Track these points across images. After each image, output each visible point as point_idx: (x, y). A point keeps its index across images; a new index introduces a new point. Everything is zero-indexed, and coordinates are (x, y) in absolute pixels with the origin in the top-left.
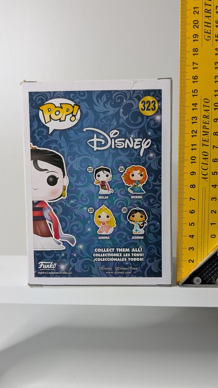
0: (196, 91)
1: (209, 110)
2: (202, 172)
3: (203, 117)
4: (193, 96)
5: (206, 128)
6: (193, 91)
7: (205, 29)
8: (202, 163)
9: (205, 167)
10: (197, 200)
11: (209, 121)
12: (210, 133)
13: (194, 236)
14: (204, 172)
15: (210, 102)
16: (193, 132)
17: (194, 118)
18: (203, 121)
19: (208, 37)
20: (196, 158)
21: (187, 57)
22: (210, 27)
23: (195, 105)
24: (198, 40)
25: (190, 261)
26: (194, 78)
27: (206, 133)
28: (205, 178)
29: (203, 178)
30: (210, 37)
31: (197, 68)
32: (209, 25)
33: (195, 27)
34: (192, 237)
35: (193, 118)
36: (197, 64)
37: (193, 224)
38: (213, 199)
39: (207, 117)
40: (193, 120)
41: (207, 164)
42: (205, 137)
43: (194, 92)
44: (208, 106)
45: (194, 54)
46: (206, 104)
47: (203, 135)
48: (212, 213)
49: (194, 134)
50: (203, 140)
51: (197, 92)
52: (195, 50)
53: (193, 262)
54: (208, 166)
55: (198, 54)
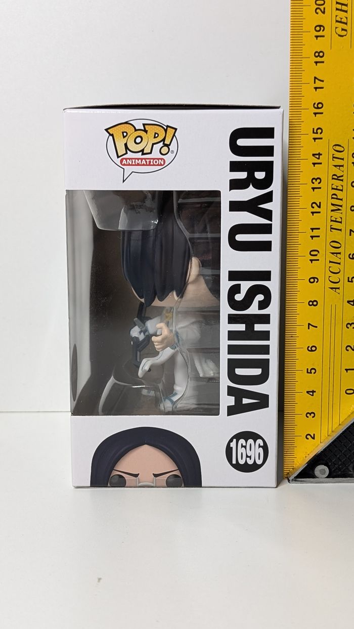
0: (319, 131)
1: (343, 166)
2: (330, 277)
3: (333, 179)
4: (315, 139)
5: (338, 198)
6: (315, 131)
7: (336, 16)
8: (330, 262)
9: (335, 268)
10: (320, 327)
11: (342, 186)
12: (344, 206)
13: (315, 392)
14: (335, 278)
15: (346, 151)
16: (314, 205)
17: (316, 180)
18: (332, 184)
19: (343, 30)
20: (318, 252)
21: (303, 68)
22: (346, 12)
23: (317, 156)
24: (323, 36)
25: (308, 437)
26: (316, 106)
27: (337, 208)
28: (336, 288)
29: (332, 288)
30: (346, 30)
31: (322, 88)
32: (344, 8)
33: (318, 11)
34: (311, 393)
35: (314, 181)
36: (323, 81)
37: (313, 371)
38: (349, 326)
39: (338, 178)
40: (313, 183)
41: (339, 264)
42: (336, 215)
43: (317, 133)
44: (341, 159)
45: (316, 63)
46: (337, 155)
47: (332, 211)
48: (348, 350)
49: (316, 209)
50: (332, 221)
51: (321, 133)
52: (319, 54)
53: (313, 438)
54: (341, 267)
55: (323, 62)
